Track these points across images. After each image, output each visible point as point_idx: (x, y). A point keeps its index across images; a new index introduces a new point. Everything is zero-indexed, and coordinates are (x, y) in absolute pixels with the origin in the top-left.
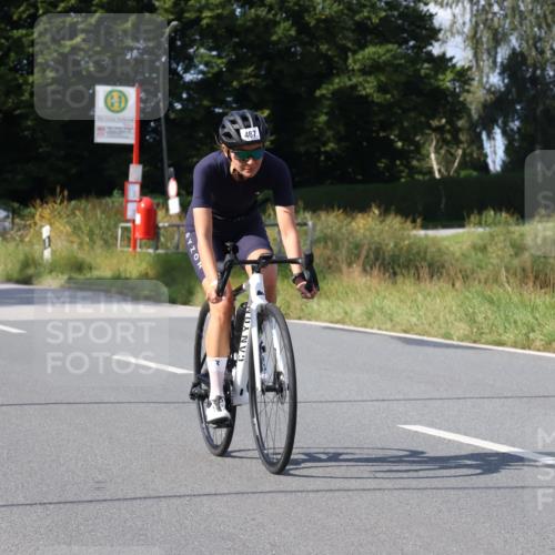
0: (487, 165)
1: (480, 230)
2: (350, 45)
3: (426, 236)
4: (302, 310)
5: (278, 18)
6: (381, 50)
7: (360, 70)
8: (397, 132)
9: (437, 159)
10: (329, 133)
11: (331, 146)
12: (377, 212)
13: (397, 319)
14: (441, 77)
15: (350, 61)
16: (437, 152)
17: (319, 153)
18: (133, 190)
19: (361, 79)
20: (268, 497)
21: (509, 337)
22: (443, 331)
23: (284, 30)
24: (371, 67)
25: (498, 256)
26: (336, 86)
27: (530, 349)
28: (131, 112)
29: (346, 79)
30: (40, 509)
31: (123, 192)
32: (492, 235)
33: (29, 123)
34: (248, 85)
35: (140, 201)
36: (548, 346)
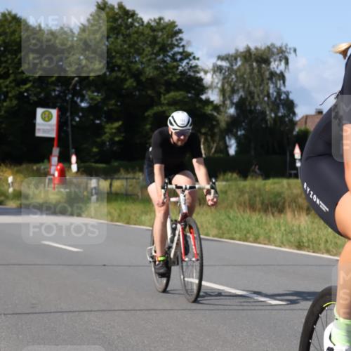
0: (228, 152)
1: (224, 183)
2: (162, 91)
4: (136, 221)
5: (128, 77)
6: (177, 94)
7: (167, 104)
9: (204, 148)
14: (206, 108)
15: (162, 99)
16: (204, 144)
18: (54, 160)
19: (167, 108)
20: (117, 313)
21: (237, 236)
23: (131, 83)
24: (172, 102)
26: (155, 111)
28: (54, 121)
29: (160, 108)
31: (49, 160)
32: (230, 186)
33: (4, 126)
34: (111, 110)
35: (57, 165)
36: (256, 240)
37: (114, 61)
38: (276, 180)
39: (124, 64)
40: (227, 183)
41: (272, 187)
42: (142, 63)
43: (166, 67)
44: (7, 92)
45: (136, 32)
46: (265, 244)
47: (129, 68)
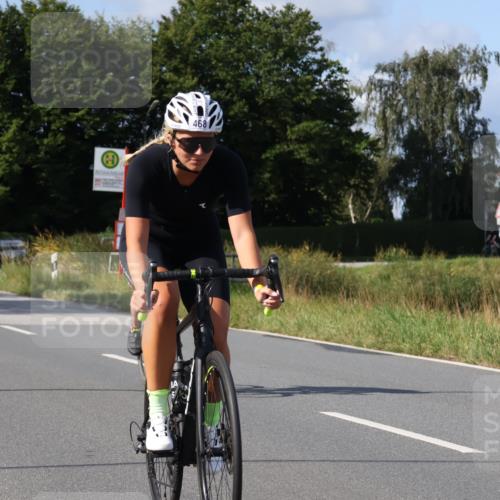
0: (391, 215)
1: (386, 263)
2: (289, 120)
3: (344, 268)
4: (248, 322)
6: (312, 124)
7: (296, 140)
8: (322, 188)
9: (354, 209)
10: (272, 187)
11: (273, 196)
12: (307, 248)
13: (320, 330)
14: (357, 146)
15: (289, 132)
16: (353, 203)
17: (265, 202)
19: (296, 147)
21: (407, 346)
22: (356, 340)
23: (239, 107)
24: (304, 137)
25: (398, 284)
26: (278, 151)
27: (421, 355)
28: (121, 167)
29: (285, 147)
30: (43, 470)
32: (393, 268)
33: (44, 174)
36: (435, 353)
37: (214, 73)
38: (467, 259)
39: (229, 78)
40: (391, 263)
41: (461, 269)
42: (258, 77)
43: (294, 83)
44: (49, 123)
45: (249, 29)
46: (450, 359)
47: (237, 84)
